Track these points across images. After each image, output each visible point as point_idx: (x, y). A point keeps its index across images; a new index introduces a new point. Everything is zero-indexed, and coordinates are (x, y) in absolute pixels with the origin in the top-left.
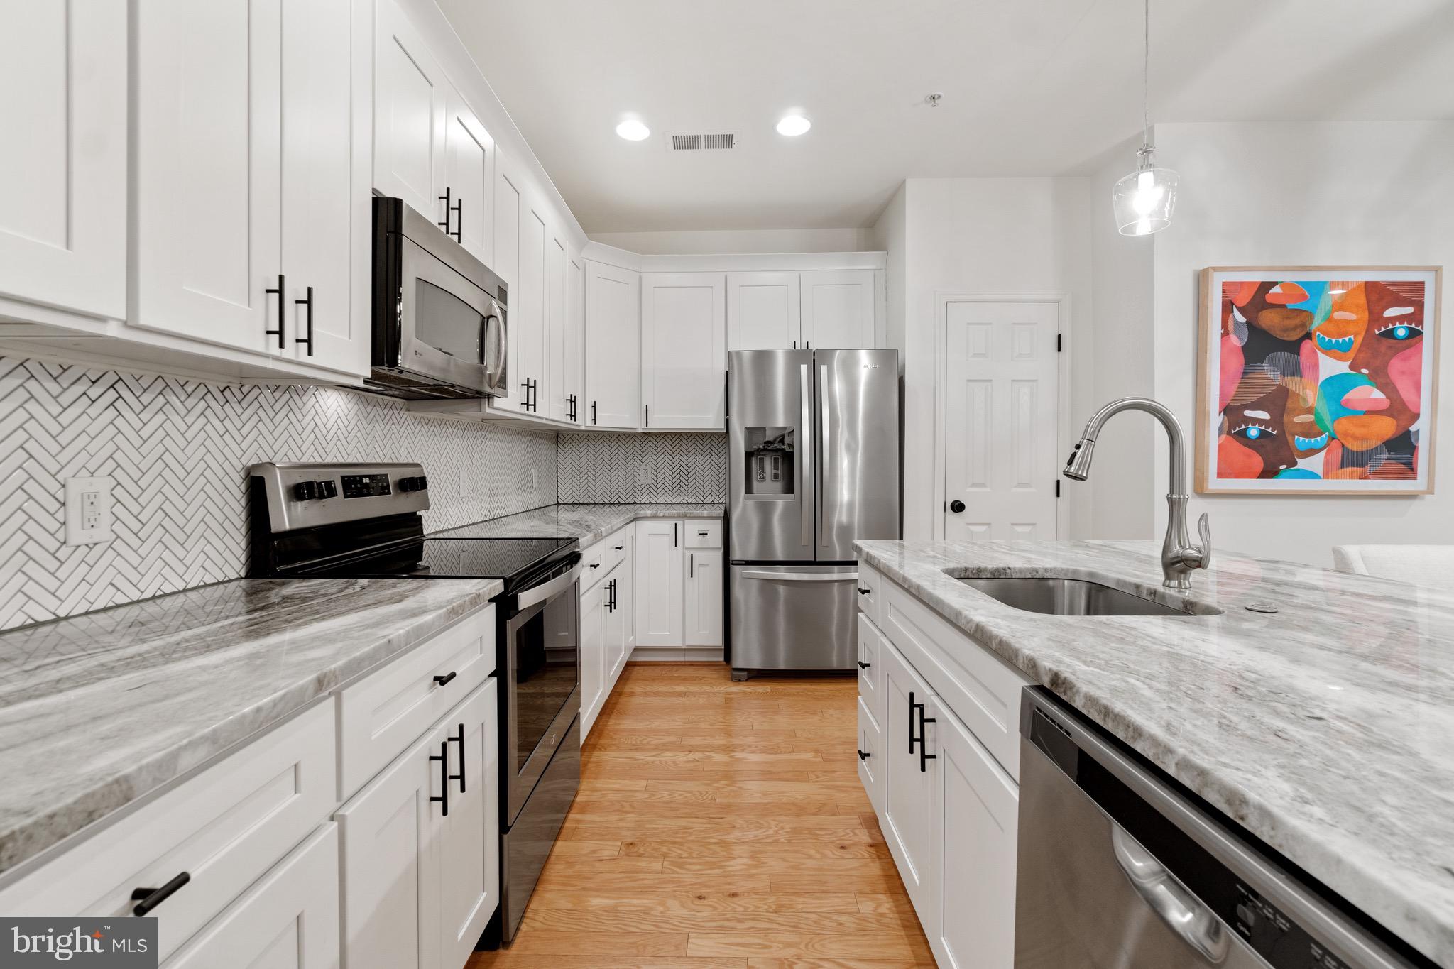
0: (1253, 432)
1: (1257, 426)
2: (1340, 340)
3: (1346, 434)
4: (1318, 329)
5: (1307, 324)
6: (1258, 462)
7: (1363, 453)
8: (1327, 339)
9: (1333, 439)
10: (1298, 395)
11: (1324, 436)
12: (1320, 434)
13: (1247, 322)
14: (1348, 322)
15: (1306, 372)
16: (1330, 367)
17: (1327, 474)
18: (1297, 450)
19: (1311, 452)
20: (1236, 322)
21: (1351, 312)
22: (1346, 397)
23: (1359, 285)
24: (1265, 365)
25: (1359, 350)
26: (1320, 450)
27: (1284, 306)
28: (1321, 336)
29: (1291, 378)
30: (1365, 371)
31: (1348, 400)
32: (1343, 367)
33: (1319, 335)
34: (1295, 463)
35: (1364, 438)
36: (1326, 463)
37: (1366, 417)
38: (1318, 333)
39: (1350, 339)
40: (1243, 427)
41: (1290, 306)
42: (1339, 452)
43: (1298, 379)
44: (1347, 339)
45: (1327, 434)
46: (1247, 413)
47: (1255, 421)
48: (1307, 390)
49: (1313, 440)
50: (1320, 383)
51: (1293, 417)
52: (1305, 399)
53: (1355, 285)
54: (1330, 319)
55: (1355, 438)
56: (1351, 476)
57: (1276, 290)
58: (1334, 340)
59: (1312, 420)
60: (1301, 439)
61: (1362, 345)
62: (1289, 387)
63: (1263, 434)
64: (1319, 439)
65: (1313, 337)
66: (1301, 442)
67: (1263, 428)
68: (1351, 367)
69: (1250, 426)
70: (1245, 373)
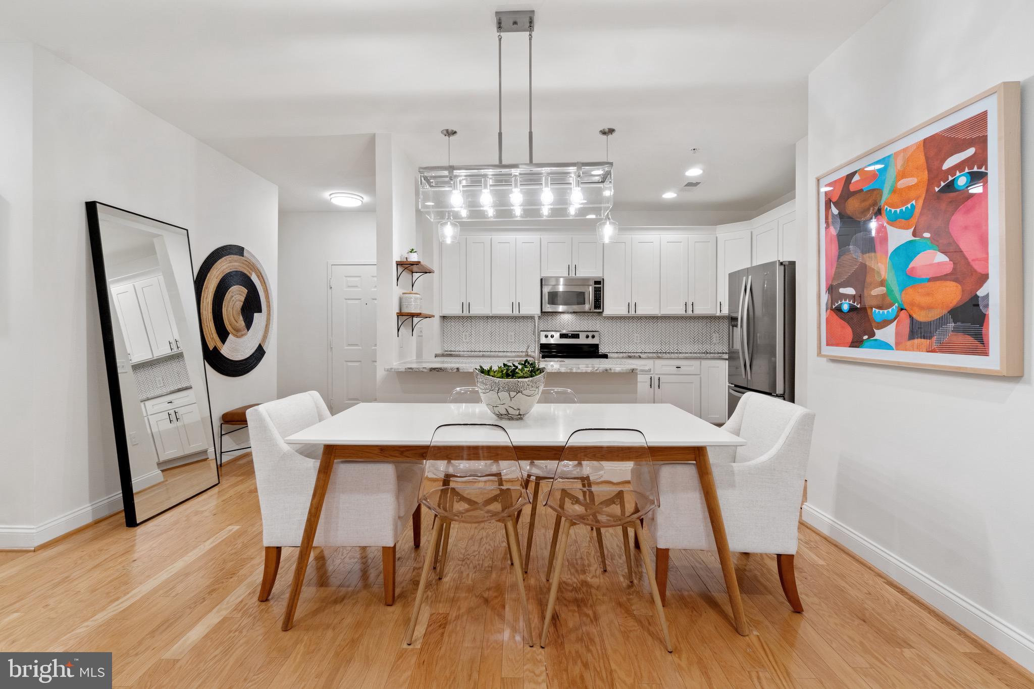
0: (845, 307)
1: (847, 301)
2: (904, 208)
3: (912, 304)
4: (886, 204)
5: (877, 201)
6: (848, 333)
7: (929, 324)
8: (893, 210)
9: (902, 309)
10: (873, 269)
11: (894, 307)
12: (891, 305)
13: (839, 213)
14: (909, 188)
15: (878, 247)
16: (898, 237)
17: (899, 345)
18: (875, 321)
19: (885, 323)
20: (833, 215)
21: (912, 176)
22: (910, 266)
23: (917, 145)
24: (851, 247)
25: (921, 214)
26: (891, 322)
27: (862, 190)
28: (889, 209)
29: (867, 255)
30: (927, 235)
31: (913, 268)
32: (906, 235)
33: (887, 209)
34: (873, 335)
35: (929, 308)
36: (898, 334)
37: (932, 284)
38: (886, 207)
39: (912, 205)
40: (839, 303)
41: (865, 189)
42: (907, 322)
43: (873, 254)
44: (909, 206)
45: (896, 304)
46: (842, 290)
47: (846, 296)
48: (879, 264)
49: (886, 311)
50: (889, 254)
51: (871, 290)
52: (879, 273)
53: (915, 148)
54: (894, 191)
55: (921, 308)
56: (919, 349)
57: (856, 178)
58: (898, 210)
59: (885, 292)
60: (877, 310)
61: (923, 207)
62: (867, 263)
63: (852, 309)
64: (890, 310)
65: (882, 212)
66: (877, 314)
67: (851, 302)
68: (914, 234)
69: (843, 301)
70: (839, 257)
